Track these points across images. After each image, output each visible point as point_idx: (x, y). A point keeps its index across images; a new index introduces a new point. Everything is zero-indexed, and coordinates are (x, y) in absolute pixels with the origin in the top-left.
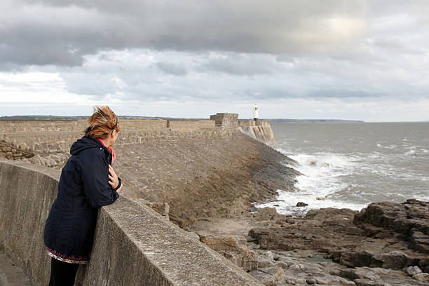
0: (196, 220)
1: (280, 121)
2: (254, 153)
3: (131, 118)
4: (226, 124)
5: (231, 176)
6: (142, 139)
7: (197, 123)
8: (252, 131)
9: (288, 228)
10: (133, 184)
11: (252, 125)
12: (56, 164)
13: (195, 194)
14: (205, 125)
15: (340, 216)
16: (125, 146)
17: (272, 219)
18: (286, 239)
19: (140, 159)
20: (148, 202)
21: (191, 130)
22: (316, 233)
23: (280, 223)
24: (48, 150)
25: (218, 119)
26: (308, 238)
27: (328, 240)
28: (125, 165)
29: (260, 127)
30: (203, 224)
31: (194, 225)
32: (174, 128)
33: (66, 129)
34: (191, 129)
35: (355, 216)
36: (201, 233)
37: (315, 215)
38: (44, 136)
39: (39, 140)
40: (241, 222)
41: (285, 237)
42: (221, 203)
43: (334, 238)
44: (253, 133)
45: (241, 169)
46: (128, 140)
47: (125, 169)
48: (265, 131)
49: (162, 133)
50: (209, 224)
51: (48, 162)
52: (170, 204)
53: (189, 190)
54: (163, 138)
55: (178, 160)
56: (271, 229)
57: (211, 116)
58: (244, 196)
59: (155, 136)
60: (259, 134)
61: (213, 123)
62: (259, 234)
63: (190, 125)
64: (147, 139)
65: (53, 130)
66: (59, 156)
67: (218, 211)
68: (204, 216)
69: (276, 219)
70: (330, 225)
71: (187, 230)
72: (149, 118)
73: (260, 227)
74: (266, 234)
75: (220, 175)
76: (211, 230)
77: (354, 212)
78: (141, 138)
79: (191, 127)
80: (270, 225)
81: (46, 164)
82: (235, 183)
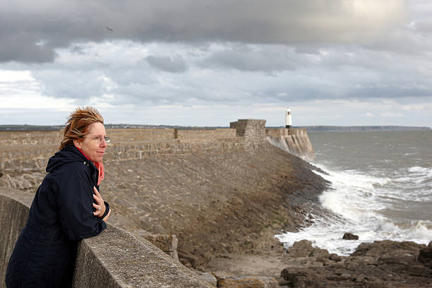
0: (213, 257)
1: (320, 128)
2: (287, 170)
3: (129, 127)
4: (250, 132)
5: (257, 200)
6: (143, 154)
7: (213, 132)
8: (284, 142)
9: (333, 267)
10: (132, 212)
11: (284, 134)
12: (30, 185)
13: (210, 223)
14: (223, 134)
15: (402, 251)
16: (121, 162)
17: (311, 255)
18: (330, 282)
19: (140, 179)
20: (150, 234)
21: (205, 142)
22: (370, 273)
23: (322, 261)
24: (21, 168)
25: (240, 126)
26: (359, 279)
27: (385, 282)
28: (121, 187)
29: (294, 136)
30: (221, 263)
31: (210, 264)
32: (184, 139)
33: (45, 142)
34: (205, 140)
35: (421, 251)
36: (219, 274)
37: (367, 249)
38: (17, 151)
39: (11, 155)
40: (271, 259)
41: (329, 279)
42: (245, 235)
43: (393, 280)
44: (285, 145)
45: (270, 190)
46: (125, 156)
47: (122, 192)
48: (300, 141)
49: (168, 146)
50: (229, 262)
51: (20, 183)
52: (180, 237)
53: (203, 218)
54: (170, 152)
55: (189, 180)
56: (310, 268)
57: (231, 124)
58: (275, 225)
59: (159, 149)
60: (294, 145)
61: (233, 133)
62: (294, 275)
63: (204, 135)
64: (149, 153)
65: (29, 142)
66: (34, 176)
67: (241, 246)
68: (223, 252)
69: (317, 255)
70: (387, 263)
71: (201, 270)
72: (151, 127)
73: (295, 266)
74: (304, 274)
75: (243, 199)
76: (232, 269)
77: (419, 246)
78: (141, 152)
79: (205, 138)
80: (308, 264)
81: (18, 186)
82: (262, 209)
